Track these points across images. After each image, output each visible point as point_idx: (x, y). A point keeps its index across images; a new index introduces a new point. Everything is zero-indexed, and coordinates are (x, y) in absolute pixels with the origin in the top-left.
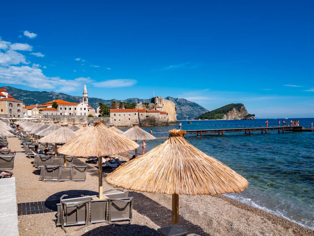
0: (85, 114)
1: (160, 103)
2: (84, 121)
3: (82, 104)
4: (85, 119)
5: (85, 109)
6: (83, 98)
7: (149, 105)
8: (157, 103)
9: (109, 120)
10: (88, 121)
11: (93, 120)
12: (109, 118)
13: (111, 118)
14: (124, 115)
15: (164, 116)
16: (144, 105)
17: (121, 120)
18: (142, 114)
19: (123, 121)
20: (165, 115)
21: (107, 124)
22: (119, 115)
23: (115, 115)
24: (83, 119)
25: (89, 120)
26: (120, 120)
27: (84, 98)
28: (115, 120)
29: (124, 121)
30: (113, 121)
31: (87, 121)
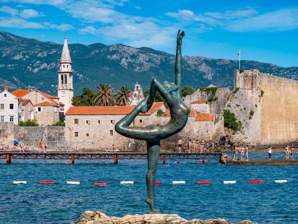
0: (12, 119)
1: (250, 87)
2: (6, 137)
3: (5, 95)
4: (9, 132)
5: (12, 107)
6: (60, 76)
7: (217, 94)
8: (238, 89)
9: (62, 134)
10: (15, 137)
11: (26, 132)
12: (63, 129)
13: (66, 130)
14: (99, 121)
15: (207, 125)
16: (203, 93)
17: (91, 136)
18: (141, 121)
19: (94, 136)
20: (209, 122)
21: (58, 145)
22: (87, 122)
23: (76, 121)
24: (4, 131)
25: (17, 133)
26: (88, 135)
27: (62, 76)
28: (77, 134)
29: (98, 136)
30: (71, 136)
31: (13, 136)
